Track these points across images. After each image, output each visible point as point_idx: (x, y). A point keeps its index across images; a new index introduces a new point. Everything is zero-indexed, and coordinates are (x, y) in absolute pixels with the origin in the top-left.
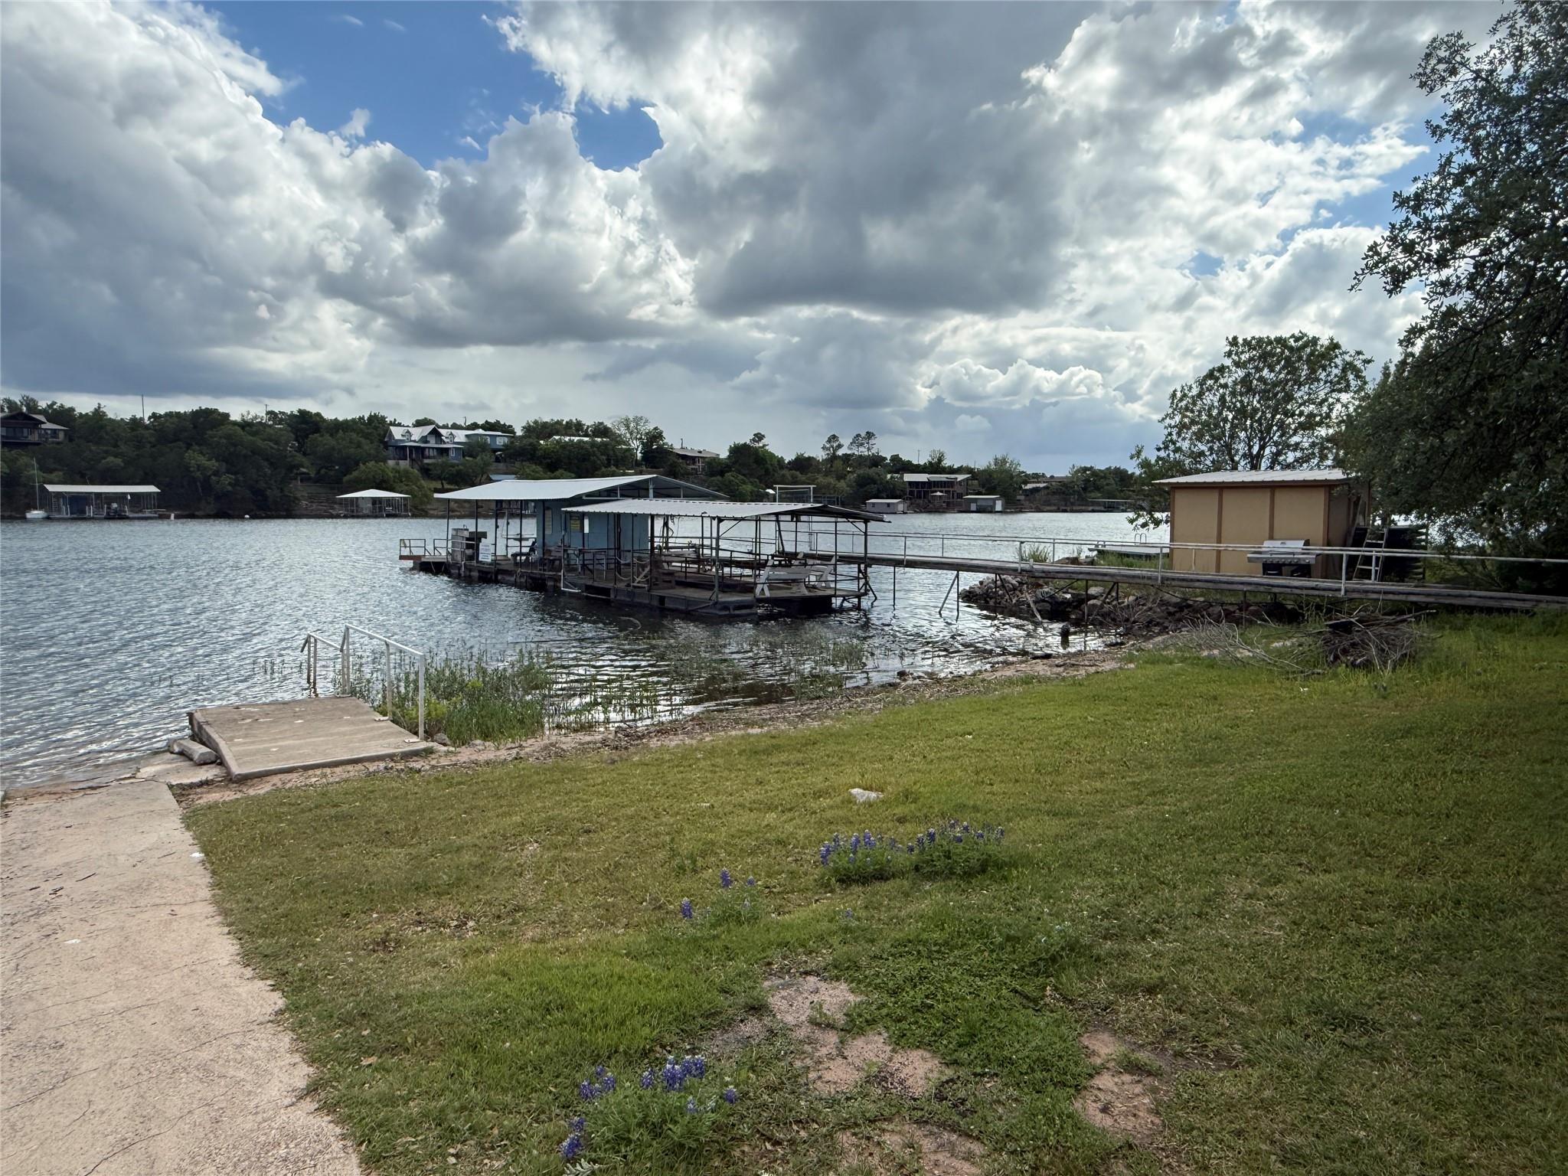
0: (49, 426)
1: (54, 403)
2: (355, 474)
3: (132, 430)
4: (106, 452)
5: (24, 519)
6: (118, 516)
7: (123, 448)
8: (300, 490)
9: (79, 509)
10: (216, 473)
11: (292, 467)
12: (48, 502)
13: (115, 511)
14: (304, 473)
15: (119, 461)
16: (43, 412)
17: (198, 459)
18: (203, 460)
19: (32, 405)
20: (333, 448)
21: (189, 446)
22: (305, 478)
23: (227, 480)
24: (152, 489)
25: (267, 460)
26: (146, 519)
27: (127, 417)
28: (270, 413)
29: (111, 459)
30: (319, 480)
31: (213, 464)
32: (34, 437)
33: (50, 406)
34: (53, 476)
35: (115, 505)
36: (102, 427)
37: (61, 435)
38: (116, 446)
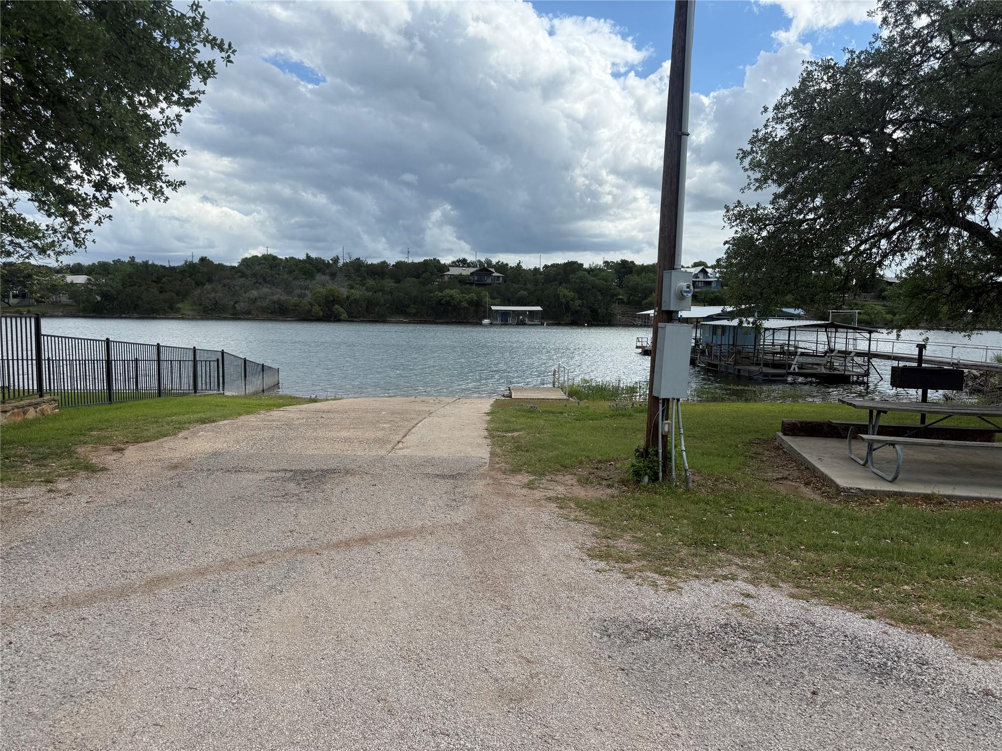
0: (496, 274)
1: (499, 262)
2: (649, 299)
3: (534, 275)
4: (520, 288)
5: (481, 324)
6: (522, 324)
7: (529, 286)
8: (617, 309)
9: (505, 319)
10: (572, 299)
11: (614, 295)
12: (492, 315)
13: (521, 320)
14: (621, 299)
15: (525, 293)
16: (494, 267)
17: (565, 292)
18: (566, 292)
19: (489, 262)
20: (638, 284)
21: (560, 284)
22: (621, 302)
23: (577, 303)
24: (539, 308)
25: (600, 291)
26: (535, 325)
27: (532, 267)
28: (606, 262)
29: (522, 292)
30: (629, 303)
31: (571, 294)
32: (489, 281)
33: (497, 263)
34: (496, 301)
35: (521, 317)
36: (520, 274)
37: (501, 279)
38: (525, 284)
